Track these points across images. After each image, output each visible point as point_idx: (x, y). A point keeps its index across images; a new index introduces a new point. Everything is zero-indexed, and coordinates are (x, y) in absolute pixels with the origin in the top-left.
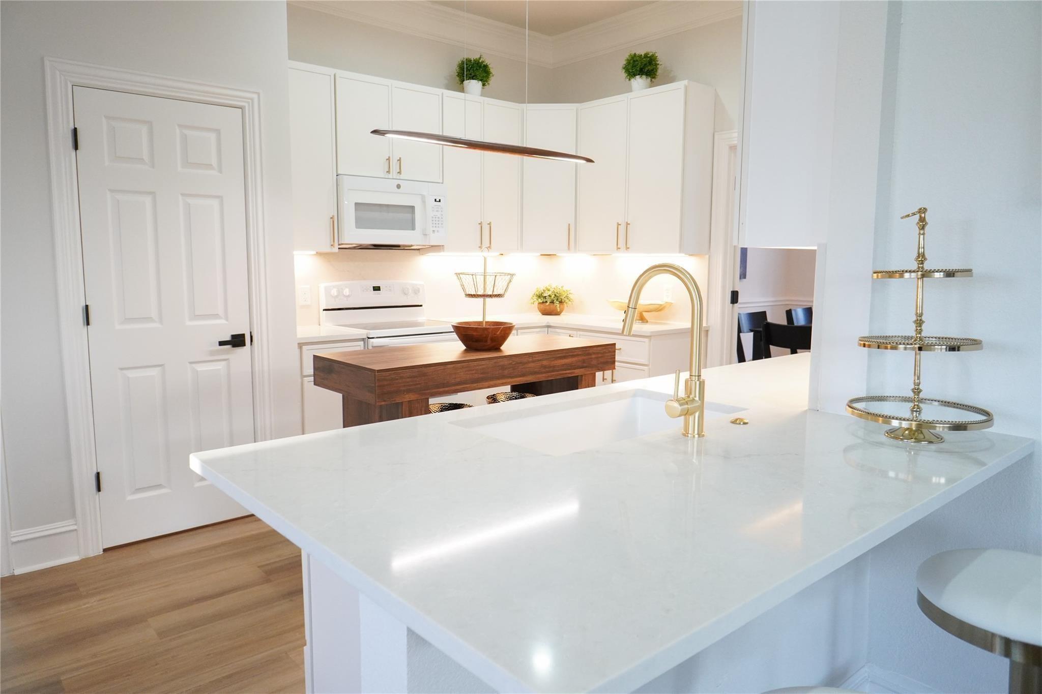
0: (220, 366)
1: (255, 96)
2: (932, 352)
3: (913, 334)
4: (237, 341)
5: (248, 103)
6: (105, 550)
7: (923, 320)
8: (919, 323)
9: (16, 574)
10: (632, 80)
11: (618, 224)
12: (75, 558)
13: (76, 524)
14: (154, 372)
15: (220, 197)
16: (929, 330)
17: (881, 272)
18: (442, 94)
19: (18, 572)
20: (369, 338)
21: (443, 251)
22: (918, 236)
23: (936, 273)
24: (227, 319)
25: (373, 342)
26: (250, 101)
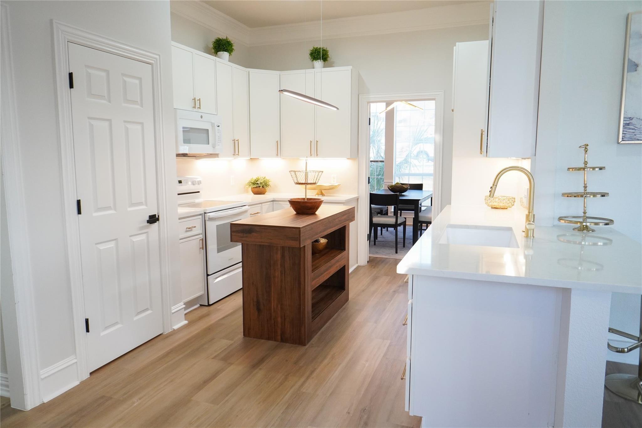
0: (143, 237)
1: (158, 57)
2: (596, 198)
3: (583, 191)
4: (153, 219)
5: (154, 61)
6: (91, 374)
7: (587, 186)
8: (585, 187)
9: (45, 402)
10: (315, 61)
11: (311, 142)
12: (77, 383)
13: (76, 358)
14: (112, 245)
15: (142, 124)
16: (589, 190)
17: (574, 168)
18: (216, 59)
19: (46, 400)
20: (205, 213)
21: (218, 157)
22: (584, 155)
23: (596, 169)
24: (146, 205)
25: (209, 216)
26: (155, 60)
